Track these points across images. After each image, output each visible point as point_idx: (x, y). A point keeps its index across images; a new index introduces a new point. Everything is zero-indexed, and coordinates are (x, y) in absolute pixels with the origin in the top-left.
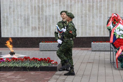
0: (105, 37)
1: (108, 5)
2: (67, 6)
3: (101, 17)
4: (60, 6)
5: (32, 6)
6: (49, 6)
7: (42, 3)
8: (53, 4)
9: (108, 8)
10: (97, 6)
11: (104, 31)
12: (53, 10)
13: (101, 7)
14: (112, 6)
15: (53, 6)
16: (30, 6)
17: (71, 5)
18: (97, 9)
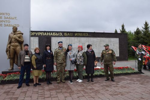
0: (99, 57)
1: (99, 44)
2: (83, 44)
3: (96, 48)
4: (79, 43)
5: (66, 43)
6: (75, 43)
7: (71, 42)
8: (76, 42)
9: (99, 45)
10: (95, 44)
11: (98, 55)
12: (76, 45)
13: (96, 44)
14: (101, 44)
15: (76, 44)
16: (65, 43)
17: (84, 43)
18: (95, 45)
